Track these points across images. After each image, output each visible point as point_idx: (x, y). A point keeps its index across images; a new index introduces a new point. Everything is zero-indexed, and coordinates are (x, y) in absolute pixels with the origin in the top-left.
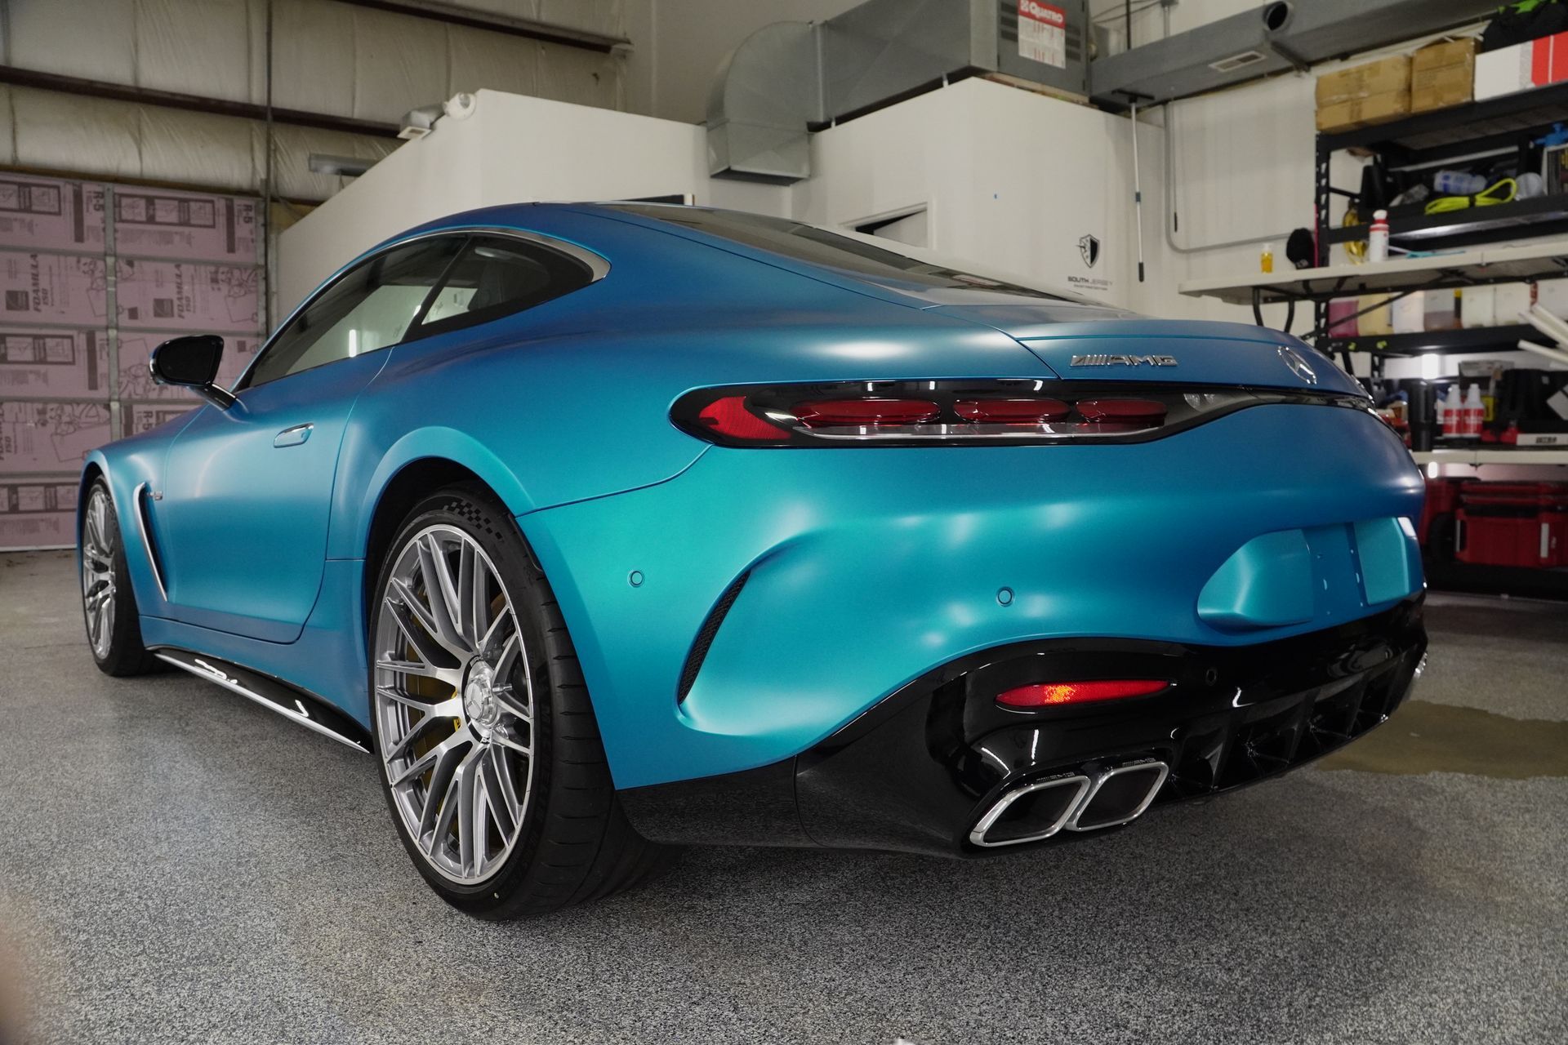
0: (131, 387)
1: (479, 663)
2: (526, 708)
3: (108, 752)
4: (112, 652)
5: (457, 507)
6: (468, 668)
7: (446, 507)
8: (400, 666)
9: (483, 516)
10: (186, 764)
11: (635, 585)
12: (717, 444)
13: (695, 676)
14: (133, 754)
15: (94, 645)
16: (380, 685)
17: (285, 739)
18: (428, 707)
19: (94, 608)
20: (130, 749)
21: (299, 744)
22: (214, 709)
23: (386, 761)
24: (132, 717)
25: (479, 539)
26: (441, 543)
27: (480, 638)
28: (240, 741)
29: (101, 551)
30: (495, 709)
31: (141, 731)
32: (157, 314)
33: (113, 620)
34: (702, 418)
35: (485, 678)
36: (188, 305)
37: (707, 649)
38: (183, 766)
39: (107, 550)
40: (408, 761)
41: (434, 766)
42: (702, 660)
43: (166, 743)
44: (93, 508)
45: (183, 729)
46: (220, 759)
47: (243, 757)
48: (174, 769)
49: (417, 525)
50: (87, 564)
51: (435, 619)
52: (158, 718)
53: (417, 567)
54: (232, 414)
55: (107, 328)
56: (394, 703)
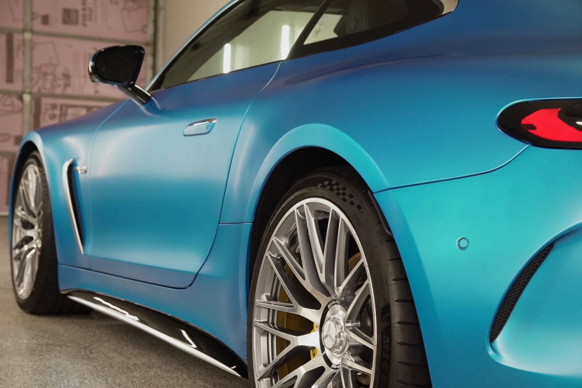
0: (41, 83)
1: (335, 306)
2: (371, 339)
3: (32, 368)
4: (33, 294)
5: (328, 185)
6: (326, 310)
7: (320, 185)
8: (274, 305)
9: (348, 192)
10: (92, 381)
11: (462, 249)
12: (534, 145)
13: (505, 321)
14: (51, 370)
15: (17, 288)
16: (257, 319)
17: (168, 369)
18: (293, 338)
19: (20, 259)
20: (48, 367)
21: (179, 374)
22: (111, 344)
23: (256, 379)
24: (47, 344)
25: (344, 210)
26: (313, 212)
27: (339, 285)
28: (133, 368)
29: (31, 213)
30: (344, 343)
31: (56, 355)
32: (65, 22)
33: (36, 268)
34: (524, 125)
35: (338, 318)
36: (90, 15)
37: (515, 302)
38: (90, 381)
39: (36, 212)
40: (274, 381)
41: (294, 384)
42: (511, 310)
43: (76, 365)
44: (26, 178)
45: (88, 356)
46: (118, 379)
47: (136, 379)
48: (83, 384)
49: (296, 197)
50: (17, 222)
51: (305, 271)
52: (69, 347)
53: (294, 229)
54: (148, 109)
55: (23, 31)
56: (266, 333)
